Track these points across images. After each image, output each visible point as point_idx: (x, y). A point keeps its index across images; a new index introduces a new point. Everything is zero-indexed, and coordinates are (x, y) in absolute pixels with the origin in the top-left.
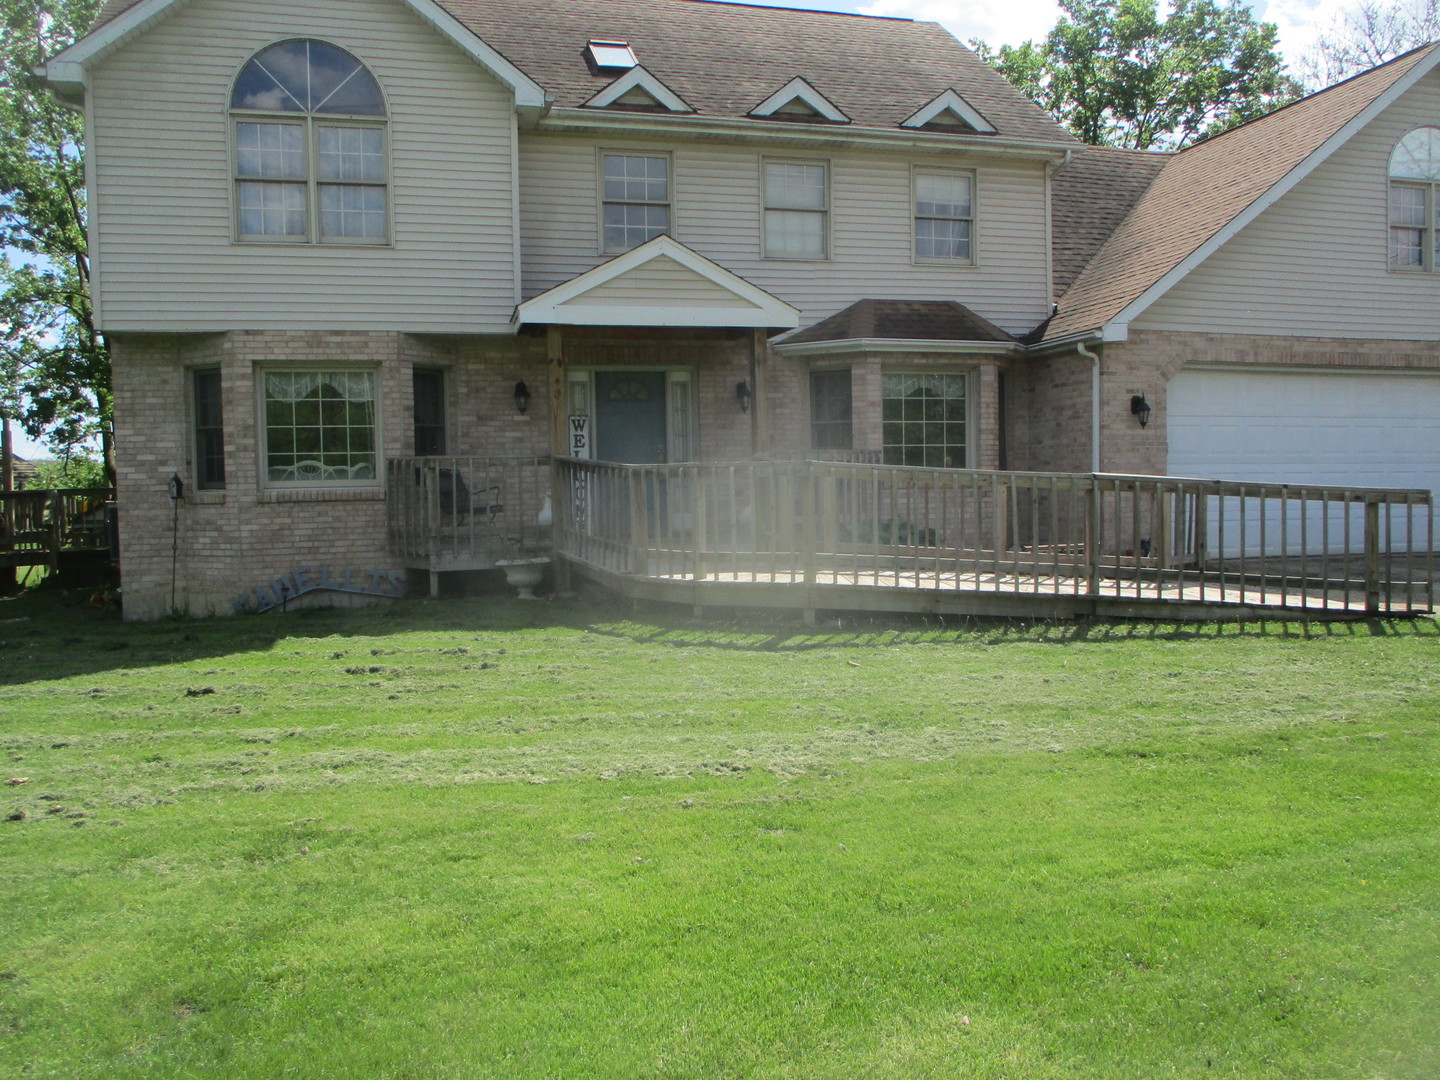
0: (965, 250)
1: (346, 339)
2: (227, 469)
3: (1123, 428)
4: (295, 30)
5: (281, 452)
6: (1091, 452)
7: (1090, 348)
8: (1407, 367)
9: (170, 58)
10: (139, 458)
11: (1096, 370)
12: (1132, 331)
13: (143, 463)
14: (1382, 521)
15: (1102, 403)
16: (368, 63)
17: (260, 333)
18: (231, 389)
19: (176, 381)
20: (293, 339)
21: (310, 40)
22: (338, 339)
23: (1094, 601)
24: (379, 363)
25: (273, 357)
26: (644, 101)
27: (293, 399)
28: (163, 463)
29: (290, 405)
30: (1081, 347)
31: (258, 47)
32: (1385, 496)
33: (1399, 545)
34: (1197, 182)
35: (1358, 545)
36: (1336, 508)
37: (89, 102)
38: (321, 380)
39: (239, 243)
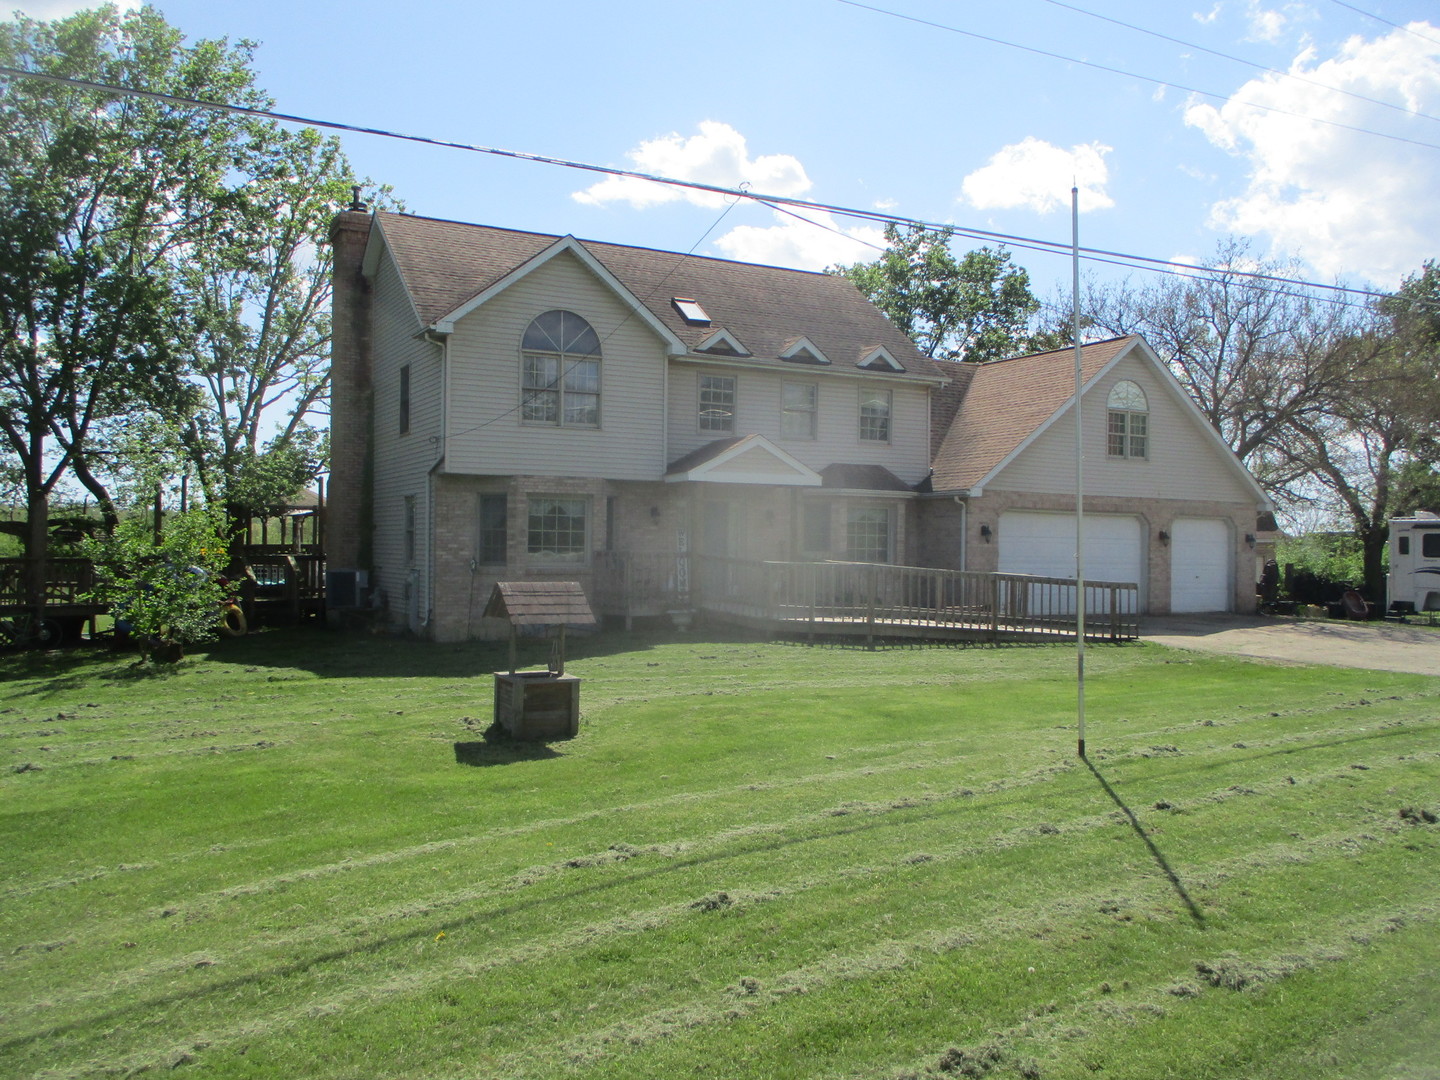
0: (884, 436)
2: (506, 554)
3: (976, 544)
4: (558, 305)
5: (535, 543)
6: (960, 554)
7: (961, 499)
8: (1116, 512)
9: (491, 318)
10: (450, 546)
11: (964, 511)
12: (985, 491)
13: (451, 549)
14: (1117, 596)
15: (967, 529)
16: (593, 325)
17: (532, 477)
18: (515, 509)
19: (470, 501)
20: (548, 481)
21: (565, 311)
22: (570, 481)
23: (995, 632)
24: (592, 496)
25: (537, 491)
26: (725, 347)
27: (541, 515)
28: (462, 550)
29: (540, 518)
30: (956, 498)
31: (538, 314)
32: (1119, 586)
33: (1125, 610)
34: (1000, 394)
35: (1108, 610)
36: (1099, 590)
37: (449, 342)
38: (557, 504)
39: (523, 425)
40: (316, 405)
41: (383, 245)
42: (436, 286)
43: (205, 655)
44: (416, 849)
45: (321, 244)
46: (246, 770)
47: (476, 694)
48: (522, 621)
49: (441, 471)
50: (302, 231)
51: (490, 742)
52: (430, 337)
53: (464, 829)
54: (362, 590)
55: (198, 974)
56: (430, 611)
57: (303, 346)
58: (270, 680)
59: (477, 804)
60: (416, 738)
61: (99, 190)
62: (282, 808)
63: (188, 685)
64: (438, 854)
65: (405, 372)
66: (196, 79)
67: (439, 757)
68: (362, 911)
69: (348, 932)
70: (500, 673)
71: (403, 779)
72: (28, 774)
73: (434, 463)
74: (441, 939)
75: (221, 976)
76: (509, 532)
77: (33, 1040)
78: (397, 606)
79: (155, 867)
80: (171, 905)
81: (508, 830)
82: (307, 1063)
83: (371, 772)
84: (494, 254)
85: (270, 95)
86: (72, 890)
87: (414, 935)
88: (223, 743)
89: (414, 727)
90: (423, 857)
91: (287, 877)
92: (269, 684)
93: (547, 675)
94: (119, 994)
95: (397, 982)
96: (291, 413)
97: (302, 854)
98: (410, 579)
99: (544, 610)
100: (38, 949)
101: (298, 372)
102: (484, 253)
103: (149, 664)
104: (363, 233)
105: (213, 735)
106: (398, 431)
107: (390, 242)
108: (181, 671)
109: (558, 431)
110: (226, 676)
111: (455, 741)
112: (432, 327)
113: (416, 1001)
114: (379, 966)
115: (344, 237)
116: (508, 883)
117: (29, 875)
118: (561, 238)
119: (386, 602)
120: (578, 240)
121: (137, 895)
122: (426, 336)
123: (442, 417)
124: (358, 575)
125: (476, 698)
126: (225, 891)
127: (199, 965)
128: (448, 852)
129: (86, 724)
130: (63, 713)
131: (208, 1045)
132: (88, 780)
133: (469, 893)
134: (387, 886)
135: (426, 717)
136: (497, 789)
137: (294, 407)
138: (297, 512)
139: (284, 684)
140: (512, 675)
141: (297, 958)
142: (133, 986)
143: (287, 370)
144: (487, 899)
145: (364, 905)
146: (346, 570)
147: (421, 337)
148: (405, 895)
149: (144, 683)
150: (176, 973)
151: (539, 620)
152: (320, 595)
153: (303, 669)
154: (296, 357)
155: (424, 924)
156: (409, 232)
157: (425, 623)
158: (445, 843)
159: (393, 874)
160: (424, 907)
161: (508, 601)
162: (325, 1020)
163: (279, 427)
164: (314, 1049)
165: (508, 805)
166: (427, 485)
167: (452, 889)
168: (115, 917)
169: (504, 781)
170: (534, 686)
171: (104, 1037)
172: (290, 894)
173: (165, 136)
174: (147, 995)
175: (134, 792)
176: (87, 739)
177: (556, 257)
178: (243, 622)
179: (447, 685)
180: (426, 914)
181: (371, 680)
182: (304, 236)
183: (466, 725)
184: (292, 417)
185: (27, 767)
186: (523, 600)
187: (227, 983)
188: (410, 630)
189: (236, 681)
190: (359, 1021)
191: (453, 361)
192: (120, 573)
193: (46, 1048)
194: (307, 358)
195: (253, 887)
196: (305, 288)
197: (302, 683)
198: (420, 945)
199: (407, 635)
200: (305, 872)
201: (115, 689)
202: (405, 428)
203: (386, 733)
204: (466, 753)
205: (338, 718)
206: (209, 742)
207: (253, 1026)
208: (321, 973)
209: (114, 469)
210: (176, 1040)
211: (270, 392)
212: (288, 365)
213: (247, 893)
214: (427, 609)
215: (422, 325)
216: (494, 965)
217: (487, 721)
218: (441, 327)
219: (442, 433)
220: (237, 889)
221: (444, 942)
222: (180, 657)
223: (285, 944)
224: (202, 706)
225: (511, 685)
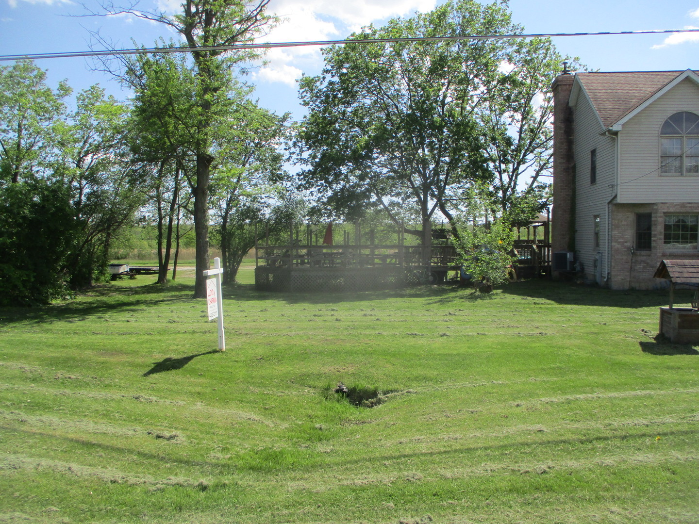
1: (692, 205)
2: (652, 245)
4: (681, 109)
5: (668, 239)
9: (643, 120)
10: (619, 240)
13: (620, 242)
17: (666, 203)
18: (656, 221)
19: (631, 217)
20: (676, 205)
21: (686, 112)
22: (690, 205)
25: (669, 211)
27: (672, 223)
28: (626, 242)
29: (671, 225)
31: (669, 115)
37: (619, 135)
38: (681, 218)
39: (661, 176)
40: (544, 172)
41: (580, 89)
42: (610, 107)
43: (501, 290)
44: (633, 393)
45: (546, 93)
46: (537, 345)
47: (643, 318)
48: (679, 281)
49: (615, 202)
50: (537, 88)
51: (658, 343)
52: (609, 133)
53: (657, 386)
54: (571, 262)
55: (540, 435)
56: (608, 273)
57: (537, 144)
58: (535, 303)
59: (660, 374)
60: (617, 337)
61: (449, 83)
62: (558, 364)
63: (498, 304)
64: (645, 397)
65: (593, 152)
66: (489, 24)
67: (632, 348)
68: (612, 419)
69: (608, 428)
70: (663, 307)
71: (616, 357)
72: (445, 337)
73: (611, 198)
74: (659, 439)
75: (550, 438)
76: (653, 233)
77: (477, 449)
78: (589, 270)
79: (507, 384)
80: (519, 402)
81: (682, 390)
82: (603, 486)
83: (598, 352)
84: (641, 86)
85: (522, 26)
86: (474, 389)
87: (644, 435)
88: (523, 332)
89: (615, 331)
90: (636, 397)
91: (569, 397)
92: (534, 306)
93: (691, 310)
94: (507, 437)
95: (640, 457)
96: (532, 177)
97: (573, 387)
98: (597, 257)
99: (691, 275)
100: (467, 411)
101: (535, 157)
102: (635, 86)
103: (478, 293)
104: (569, 85)
105: (517, 327)
106: (590, 183)
107: (585, 88)
108: (493, 297)
109: (681, 178)
110: (514, 301)
111: (639, 341)
112: (611, 128)
113: (653, 468)
114: (629, 447)
115: (560, 88)
116: (690, 417)
117: (455, 380)
118: (683, 72)
119: (583, 269)
120: (693, 71)
121: (502, 395)
122: (607, 133)
123: (616, 174)
124: (568, 255)
125: (643, 319)
126: (542, 399)
127: (539, 431)
128: (650, 397)
129: (462, 318)
130: (451, 312)
131: (554, 467)
132: (469, 342)
133: (668, 419)
134: (622, 409)
135: (619, 327)
136: (668, 368)
137: (534, 174)
138: (534, 224)
139: (542, 306)
140: (671, 308)
141: (585, 436)
142: (512, 434)
143: (530, 156)
144: (679, 424)
145: (612, 416)
146: (564, 252)
147: (604, 134)
148: (633, 415)
149: (479, 301)
150: (529, 432)
151: (688, 281)
152: (548, 264)
153: (549, 299)
154: (534, 149)
155: (648, 431)
156: (594, 81)
157: (605, 280)
158: (648, 392)
159: (623, 403)
160: (645, 422)
161: (669, 270)
162: (607, 468)
163: (526, 184)
164: (606, 480)
165: (678, 377)
166: (607, 209)
167: (659, 416)
168: (495, 403)
169: (672, 364)
170: (686, 316)
171: (506, 454)
172: (572, 406)
173: (477, 53)
174: (520, 440)
175: (490, 349)
176: (464, 325)
177: (680, 83)
178: (515, 276)
179: (626, 312)
180: (647, 426)
181: (584, 306)
182: (537, 90)
183: (643, 333)
184: (532, 179)
185: (444, 334)
186: (678, 269)
187: (554, 441)
188: (597, 283)
189: (519, 303)
190: (626, 471)
191: (621, 145)
192: (467, 252)
193: (483, 454)
194: (539, 150)
195: (555, 400)
196: (538, 116)
197: (550, 306)
198: (648, 441)
199: (595, 285)
200: (578, 396)
201: (467, 303)
202: (593, 180)
203: (601, 333)
204: (646, 347)
205: (574, 324)
206: (517, 331)
207: (572, 463)
208: (600, 445)
209: (456, 207)
210: (538, 462)
211: (522, 167)
212: (531, 154)
213: (552, 402)
214: (607, 272)
215: (604, 128)
216: (693, 458)
217: (655, 332)
218: (615, 128)
219: (616, 182)
220: (547, 399)
221: (660, 441)
222: (491, 291)
223: (576, 428)
224: (507, 314)
225: (670, 314)
